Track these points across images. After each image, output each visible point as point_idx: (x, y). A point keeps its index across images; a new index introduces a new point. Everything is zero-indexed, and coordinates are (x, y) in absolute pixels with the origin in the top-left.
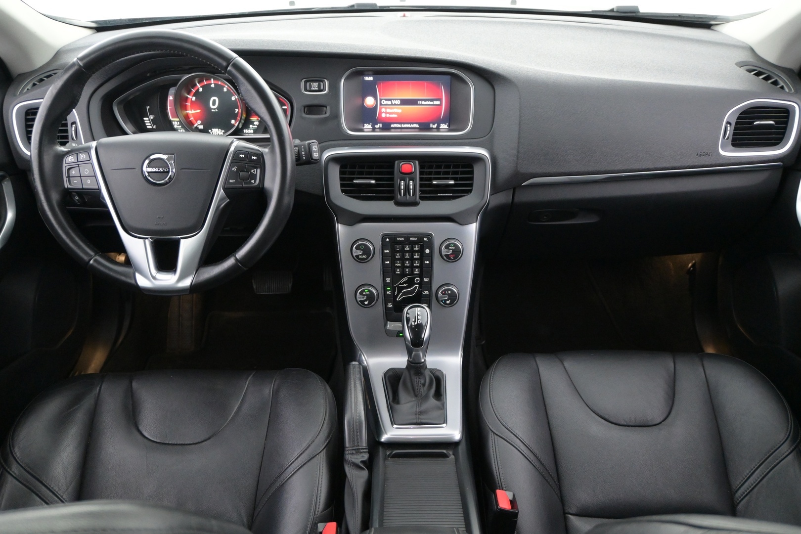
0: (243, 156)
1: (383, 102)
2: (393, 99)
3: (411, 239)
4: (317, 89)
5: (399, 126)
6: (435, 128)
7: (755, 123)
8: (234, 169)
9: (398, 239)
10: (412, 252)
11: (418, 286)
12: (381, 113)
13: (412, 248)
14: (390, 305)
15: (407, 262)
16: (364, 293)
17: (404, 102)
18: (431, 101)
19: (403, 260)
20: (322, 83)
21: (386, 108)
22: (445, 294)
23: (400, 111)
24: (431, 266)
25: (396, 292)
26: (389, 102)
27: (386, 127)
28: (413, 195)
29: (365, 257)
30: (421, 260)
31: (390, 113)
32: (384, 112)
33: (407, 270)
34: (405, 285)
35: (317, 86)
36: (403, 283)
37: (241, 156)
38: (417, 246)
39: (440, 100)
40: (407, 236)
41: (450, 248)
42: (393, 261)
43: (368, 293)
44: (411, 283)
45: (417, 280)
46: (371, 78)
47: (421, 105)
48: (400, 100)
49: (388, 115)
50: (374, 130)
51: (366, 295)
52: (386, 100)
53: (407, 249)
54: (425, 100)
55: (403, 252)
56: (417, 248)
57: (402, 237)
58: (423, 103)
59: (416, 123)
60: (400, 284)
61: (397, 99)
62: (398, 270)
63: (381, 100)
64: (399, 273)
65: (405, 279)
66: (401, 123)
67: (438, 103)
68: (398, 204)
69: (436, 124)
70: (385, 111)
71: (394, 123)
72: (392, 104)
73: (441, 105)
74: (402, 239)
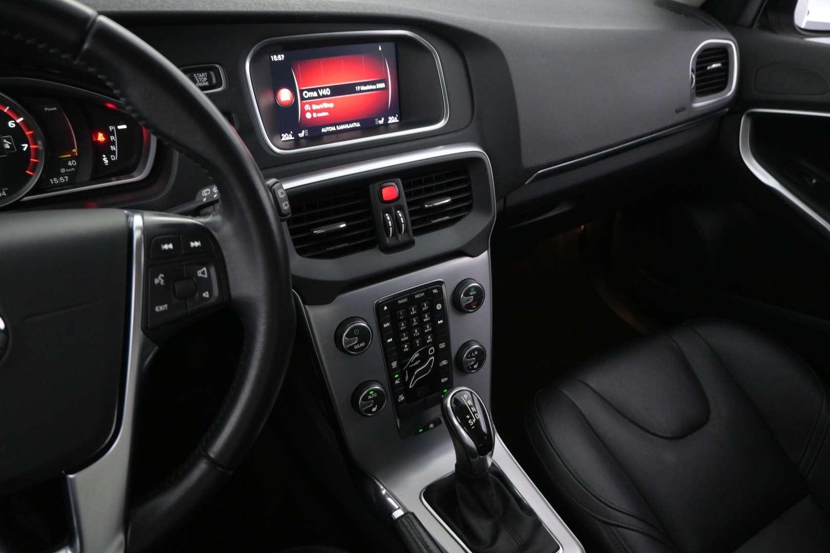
0: (171, 246)
1: (306, 94)
2: (320, 88)
3: (417, 296)
4: (207, 84)
5: (333, 129)
6: (381, 125)
7: (708, 68)
8: (159, 280)
9: (399, 302)
10: (420, 314)
11: (433, 358)
12: (304, 112)
13: (419, 309)
14: (402, 398)
15: (416, 331)
16: (370, 397)
17: (336, 91)
18: (372, 85)
19: (410, 330)
20: (212, 73)
21: (310, 104)
22: (472, 357)
23: (331, 105)
24: (446, 325)
25: (407, 377)
26: (315, 94)
27: (316, 136)
28: (405, 232)
29: (362, 345)
30: (433, 322)
31: (318, 111)
32: (308, 111)
33: (418, 342)
34: (416, 363)
35: (205, 79)
36: (414, 361)
37: (166, 247)
38: (425, 305)
39: (385, 81)
40: (410, 294)
41: (471, 294)
42: (397, 334)
43: (375, 395)
44: (424, 357)
45: (432, 351)
46: (281, 57)
47: (361, 91)
48: (329, 87)
49: (315, 115)
50: (297, 143)
51: (374, 399)
52: (309, 90)
53: (414, 313)
54: (365, 84)
55: (408, 318)
56: (425, 307)
57: (404, 298)
58: (363, 88)
59: (356, 121)
60: (411, 363)
61: (326, 88)
62: (406, 346)
63: (301, 91)
64: (407, 349)
65: (416, 355)
66: (335, 125)
67: (382, 85)
68: (388, 250)
69: (383, 119)
70: (310, 109)
71: (325, 126)
72: (319, 97)
73: (386, 88)
74: (405, 300)
